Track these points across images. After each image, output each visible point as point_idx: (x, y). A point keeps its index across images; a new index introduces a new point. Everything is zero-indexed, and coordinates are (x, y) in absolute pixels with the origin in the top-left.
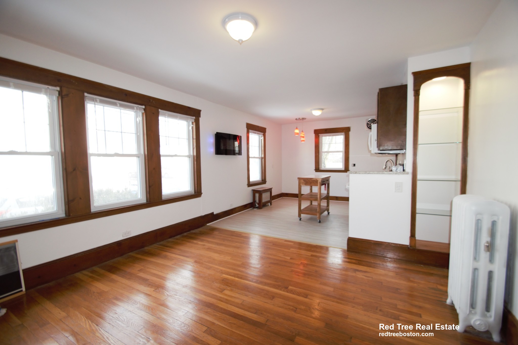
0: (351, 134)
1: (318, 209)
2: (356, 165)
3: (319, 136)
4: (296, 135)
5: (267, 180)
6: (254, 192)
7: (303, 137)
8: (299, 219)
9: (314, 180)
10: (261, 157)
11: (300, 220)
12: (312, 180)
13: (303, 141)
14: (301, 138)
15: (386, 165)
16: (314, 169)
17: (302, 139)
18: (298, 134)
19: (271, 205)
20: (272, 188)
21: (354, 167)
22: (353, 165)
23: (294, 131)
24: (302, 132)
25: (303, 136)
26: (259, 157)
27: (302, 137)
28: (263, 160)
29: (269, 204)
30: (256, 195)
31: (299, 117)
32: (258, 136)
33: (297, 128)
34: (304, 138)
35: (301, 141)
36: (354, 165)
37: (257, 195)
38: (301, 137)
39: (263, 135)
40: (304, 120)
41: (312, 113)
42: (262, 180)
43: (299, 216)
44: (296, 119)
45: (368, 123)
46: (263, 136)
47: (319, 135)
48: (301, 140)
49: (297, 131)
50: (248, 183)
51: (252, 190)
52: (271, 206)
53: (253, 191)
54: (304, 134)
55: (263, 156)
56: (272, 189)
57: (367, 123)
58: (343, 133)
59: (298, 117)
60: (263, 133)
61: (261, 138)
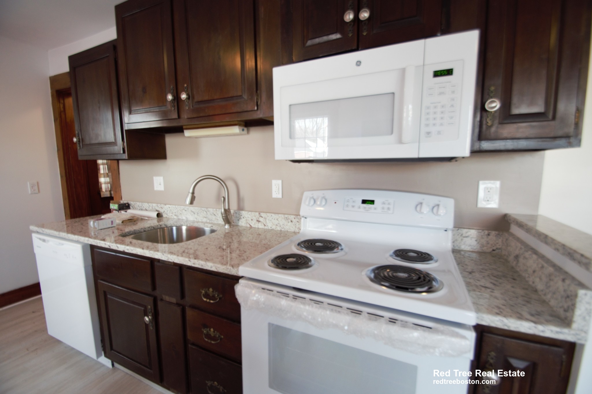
15: (193, 193)
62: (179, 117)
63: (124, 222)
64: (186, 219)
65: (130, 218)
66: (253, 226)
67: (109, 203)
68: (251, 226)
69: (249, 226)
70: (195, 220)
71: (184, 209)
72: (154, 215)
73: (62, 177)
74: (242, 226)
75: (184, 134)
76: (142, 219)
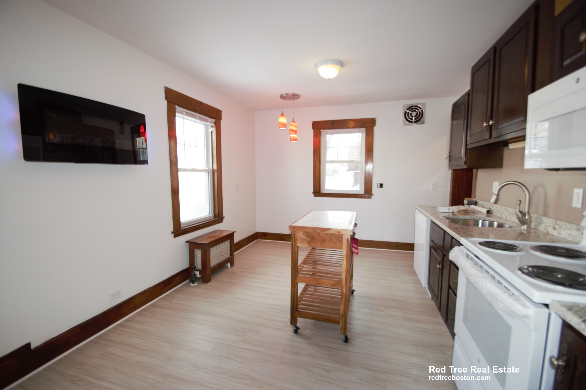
0: (377, 130)
1: (341, 309)
2: (384, 186)
3: (320, 133)
4: (281, 128)
5: (226, 213)
6: (192, 245)
7: (295, 132)
8: (291, 329)
9: (333, 235)
10: (211, 168)
11: (296, 331)
12: (327, 234)
13: (295, 140)
14: (290, 134)
15: (498, 195)
16: (313, 191)
17: (294, 136)
18: (285, 125)
19: (231, 267)
20: (235, 232)
21: (381, 189)
22: (379, 185)
23: (278, 120)
24: (293, 121)
25: (294, 128)
26: (207, 168)
27: (292, 130)
28: (216, 174)
29: (229, 265)
30: (195, 253)
31: (287, 92)
32: (204, 125)
33: (282, 115)
34: (296, 134)
35: (291, 141)
36: (381, 185)
37: (198, 253)
38: (291, 132)
39: (215, 123)
40: (295, 101)
41: (319, 74)
42: (215, 216)
43: (293, 321)
44: (282, 97)
45: (408, 111)
46: (214, 125)
47: (321, 131)
48: (290, 137)
49: (282, 120)
50: (174, 228)
51: (187, 242)
52: (233, 268)
53: (188, 244)
54: (296, 126)
55: (215, 167)
56: (235, 234)
57: (406, 112)
58: (364, 129)
59: (284, 92)
60: (214, 120)
61: (210, 131)
62: (491, 137)
63: (460, 212)
64: (505, 218)
65: (465, 210)
66: (550, 232)
67: (464, 199)
68: (548, 232)
69: (546, 232)
70: (511, 220)
71: (505, 210)
72: (484, 211)
73: (451, 180)
74: (541, 231)
75: (508, 148)
76: (474, 212)
